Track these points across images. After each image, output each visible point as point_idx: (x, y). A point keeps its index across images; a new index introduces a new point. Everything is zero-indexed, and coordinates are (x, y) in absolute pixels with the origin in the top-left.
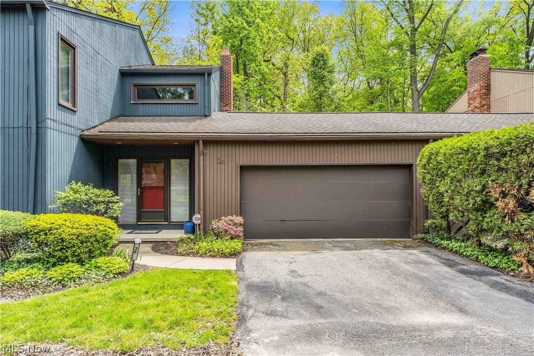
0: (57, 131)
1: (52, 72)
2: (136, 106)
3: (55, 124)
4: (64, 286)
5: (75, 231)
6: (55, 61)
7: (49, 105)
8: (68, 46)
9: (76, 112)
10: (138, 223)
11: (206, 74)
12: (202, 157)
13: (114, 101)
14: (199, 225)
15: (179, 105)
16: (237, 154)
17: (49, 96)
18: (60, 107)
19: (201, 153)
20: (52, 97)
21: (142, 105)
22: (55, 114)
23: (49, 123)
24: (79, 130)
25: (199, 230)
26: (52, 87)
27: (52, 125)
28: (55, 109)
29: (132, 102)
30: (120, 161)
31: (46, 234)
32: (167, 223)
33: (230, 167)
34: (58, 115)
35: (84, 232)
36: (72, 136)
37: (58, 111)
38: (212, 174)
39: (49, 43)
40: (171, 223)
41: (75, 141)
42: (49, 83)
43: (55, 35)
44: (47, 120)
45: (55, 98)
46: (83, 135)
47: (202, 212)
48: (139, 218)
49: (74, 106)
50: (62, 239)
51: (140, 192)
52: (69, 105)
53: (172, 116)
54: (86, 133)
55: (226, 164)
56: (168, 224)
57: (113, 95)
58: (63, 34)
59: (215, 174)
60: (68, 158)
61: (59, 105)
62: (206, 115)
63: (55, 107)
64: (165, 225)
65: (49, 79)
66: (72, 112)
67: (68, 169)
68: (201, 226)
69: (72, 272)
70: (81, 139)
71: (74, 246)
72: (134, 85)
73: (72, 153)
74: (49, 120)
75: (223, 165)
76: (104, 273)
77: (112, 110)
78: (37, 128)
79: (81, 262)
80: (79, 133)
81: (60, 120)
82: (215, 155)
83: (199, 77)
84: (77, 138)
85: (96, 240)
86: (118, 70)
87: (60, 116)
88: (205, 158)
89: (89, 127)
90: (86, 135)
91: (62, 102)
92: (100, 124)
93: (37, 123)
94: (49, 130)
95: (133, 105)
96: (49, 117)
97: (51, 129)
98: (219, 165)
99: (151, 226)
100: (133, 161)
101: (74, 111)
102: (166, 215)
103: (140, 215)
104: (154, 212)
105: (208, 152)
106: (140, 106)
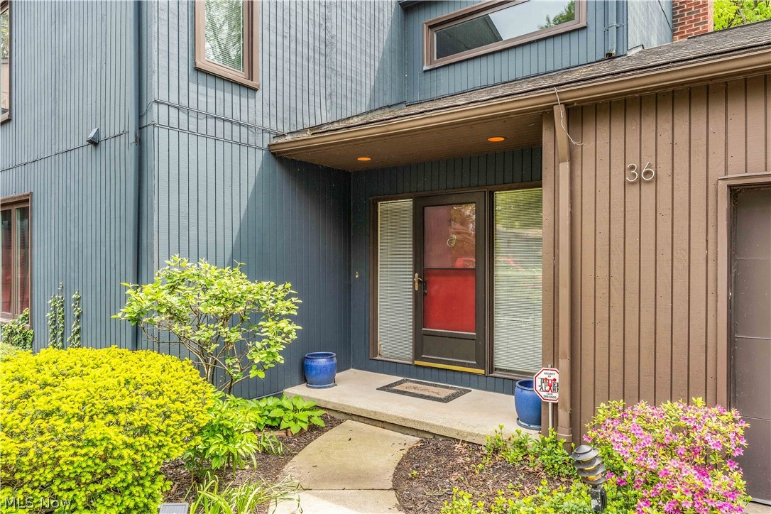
0: (191, 133)
2: (434, 74)
3: (183, 115)
7: (163, 71)
9: (255, 90)
10: (417, 362)
12: (564, 168)
13: (381, 70)
14: (555, 405)
17: (163, 47)
18: (202, 77)
19: (564, 150)
20: (174, 50)
21: (446, 69)
22: (184, 91)
23: (161, 115)
24: (266, 135)
25: (556, 424)
27: (174, 120)
28: (184, 83)
29: (425, 68)
30: (383, 206)
32: (482, 372)
33: (681, 194)
34: (193, 95)
36: (244, 149)
37: (193, 87)
38: (602, 226)
40: (494, 375)
41: (254, 162)
42: (163, 16)
44: (155, 106)
45: (184, 53)
46: (276, 144)
48: (418, 352)
49: (250, 75)
51: (419, 282)
52: (239, 75)
55: (665, 182)
56: (484, 375)
59: (617, 226)
60: (228, 200)
61: (198, 70)
62: (609, 56)
63: (184, 76)
64: (478, 375)
65: (163, 6)
66: (244, 92)
67: (228, 225)
68: (561, 412)
70: (274, 154)
72: (430, 28)
74: (163, 109)
75: (648, 191)
78: (140, 128)
80: (267, 140)
81: (202, 107)
82: (618, 155)
84: (260, 154)
87: (202, 98)
88: (578, 167)
89: (300, 128)
91: (209, 65)
93: (140, 117)
94: (163, 132)
95: (428, 75)
96: (163, 98)
97: (169, 128)
99: (443, 373)
100: (408, 204)
101: (248, 88)
102: (482, 351)
103: (421, 343)
104: (451, 337)
105: (588, 146)
106: (442, 72)
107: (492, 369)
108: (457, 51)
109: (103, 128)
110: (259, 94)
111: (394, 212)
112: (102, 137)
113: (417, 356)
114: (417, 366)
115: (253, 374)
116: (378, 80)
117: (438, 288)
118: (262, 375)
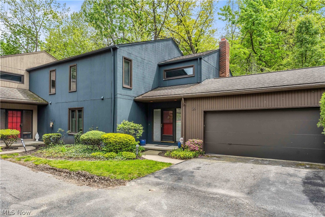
0: (122, 98)
1: (120, 74)
2: (165, 81)
3: (121, 96)
4: (108, 160)
5: (115, 139)
6: (121, 69)
7: (118, 88)
8: (128, 61)
9: (132, 89)
11: (199, 59)
12: (184, 107)
15: (185, 78)
16: (202, 105)
17: (119, 84)
18: (124, 88)
19: (184, 105)
21: (168, 81)
22: (121, 91)
23: (118, 96)
26: (120, 80)
27: (120, 96)
28: (121, 90)
30: (155, 110)
31: (106, 140)
32: (174, 142)
33: (198, 112)
34: (122, 92)
35: (117, 140)
36: (130, 100)
37: (122, 90)
38: (189, 117)
39: (119, 62)
41: (131, 102)
42: (119, 79)
43: (121, 58)
45: (121, 85)
46: (135, 99)
47: (184, 137)
48: (162, 139)
49: (131, 87)
50: (110, 142)
51: (162, 126)
52: (129, 87)
53: (182, 85)
54: (137, 98)
55: (197, 110)
56: (174, 143)
57: (153, 77)
58: (125, 56)
59: (191, 116)
60: (127, 110)
61: (123, 87)
62: (198, 83)
64: (173, 143)
65: (119, 77)
67: (127, 115)
69: (112, 155)
70: (135, 101)
71: (114, 146)
72: (165, 71)
73: (130, 107)
75: (195, 111)
76: (123, 157)
77: (153, 85)
78: (114, 98)
79: (117, 152)
80: (133, 98)
81: (124, 94)
82: (191, 106)
83: (195, 61)
84: (132, 101)
85: (123, 144)
86: (157, 65)
87: (124, 92)
88: (186, 108)
89: (139, 95)
90: (137, 99)
91: (124, 86)
92: (146, 93)
93: (114, 96)
95: (164, 81)
96: (118, 93)
97: (119, 98)
98: (193, 111)
99: (167, 143)
100: (160, 110)
101: (131, 89)
102: (174, 138)
103: (162, 137)
104: (168, 136)
105: (187, 104)
106: (167, 81)
107: (175, 142)
108: (170, 77)
109: (105, 97)
110: (132, 90)
111: (157, 112)
112: (104, 98)
113: (161, 140)
114: (162, 142)
115: (137, 138)
116: (153, 83)
117: (165, 127)
118: (139, 138)
